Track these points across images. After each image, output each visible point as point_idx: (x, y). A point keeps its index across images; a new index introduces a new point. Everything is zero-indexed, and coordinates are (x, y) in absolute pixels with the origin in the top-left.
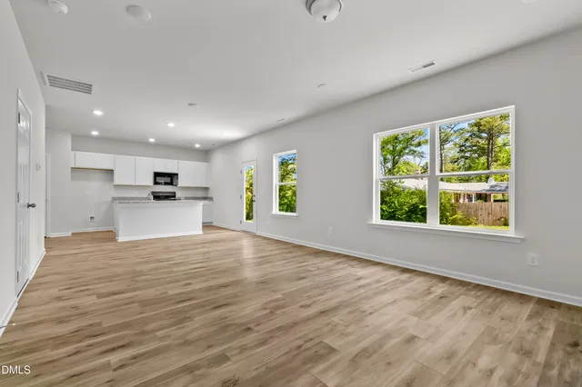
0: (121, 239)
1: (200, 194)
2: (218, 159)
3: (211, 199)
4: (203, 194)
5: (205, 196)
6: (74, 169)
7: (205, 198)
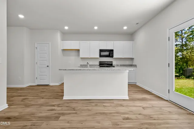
0: (65, 98)
1: (128, 63)
2: (141, 37)
3: (135, 66)
4: (130, 63)
5: (131, 64)
6: (64, 50)
7: (131, 66)
